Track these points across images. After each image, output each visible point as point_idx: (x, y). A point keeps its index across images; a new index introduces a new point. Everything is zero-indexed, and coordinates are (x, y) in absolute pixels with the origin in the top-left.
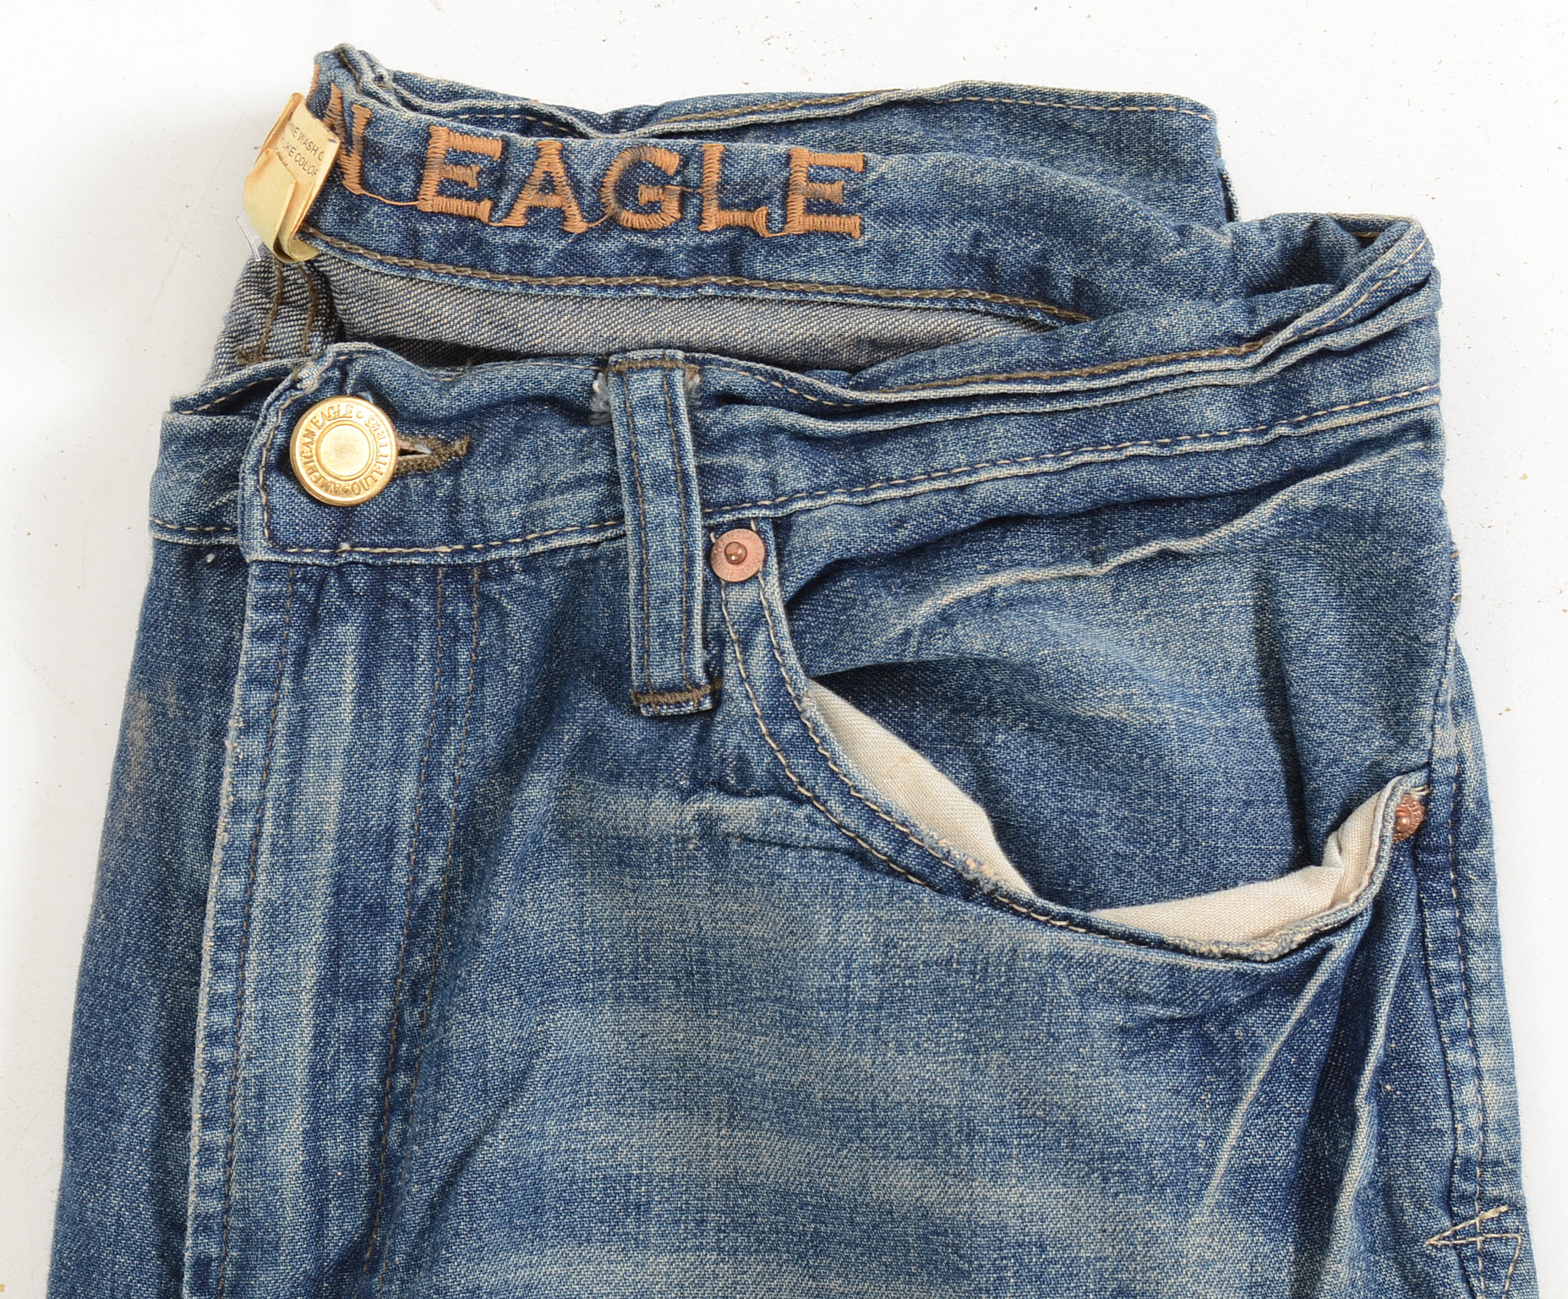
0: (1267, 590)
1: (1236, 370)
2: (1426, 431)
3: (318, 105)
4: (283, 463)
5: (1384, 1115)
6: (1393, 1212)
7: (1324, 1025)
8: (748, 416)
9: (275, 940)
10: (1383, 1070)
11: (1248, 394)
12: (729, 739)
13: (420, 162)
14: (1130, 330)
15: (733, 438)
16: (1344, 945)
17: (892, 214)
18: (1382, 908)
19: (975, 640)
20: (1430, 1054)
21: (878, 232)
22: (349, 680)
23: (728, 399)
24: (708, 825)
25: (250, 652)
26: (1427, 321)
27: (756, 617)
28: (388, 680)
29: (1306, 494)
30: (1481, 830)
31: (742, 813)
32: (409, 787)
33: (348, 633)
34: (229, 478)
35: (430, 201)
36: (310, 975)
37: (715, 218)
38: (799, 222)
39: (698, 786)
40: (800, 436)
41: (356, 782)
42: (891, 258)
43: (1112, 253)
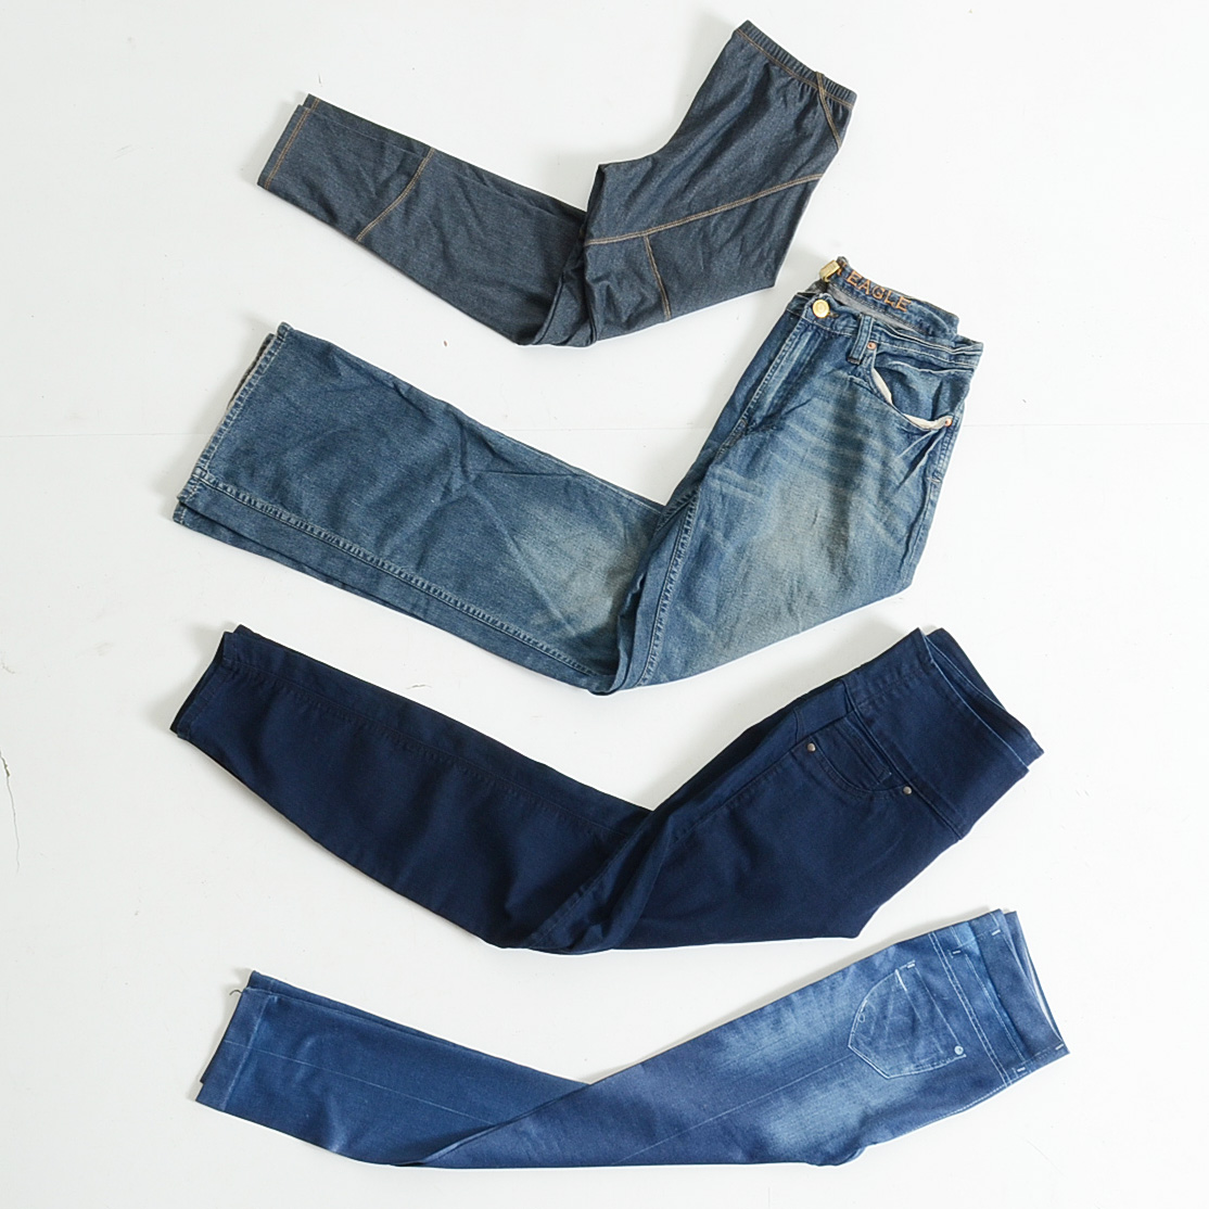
0: (941, 384)
1: (950, 351)
2: (972, 370)
3: (838, 261)
4: (811, 306)
5: (929, 458)
6: (925, 472)
7: (925, 442)
8: (880, 328)
9: (780, 371)
10: (931, 452)
11: (951, 356)
12: (859, 369)
13: (850, 274)
14: (938, 340)
15: (877, 331)
16: (933, 432)
17: (911, 311)
18: (940, 431)
19: (900, 369)
20: (938, 453)
21: (908, 313)
22: (806, 341)
23: (878, 325)
24: (852, 379)
25: (795, 330)
26: (979, 356)
27: (871, 355)
28: (812, 342)
29: (953, 372)
30: (957, 431)
31: (858, 380)
32: (808, 358)
33: (810, 334)
34: (803, 305)
35: (849, 280)
36: (784, 378)
37: (886, 301)
38: (898, 306)
39: (852, 374)
40: (886, 334)
41: (801, 355)
42: (908, 317)
43: (939, 329)
